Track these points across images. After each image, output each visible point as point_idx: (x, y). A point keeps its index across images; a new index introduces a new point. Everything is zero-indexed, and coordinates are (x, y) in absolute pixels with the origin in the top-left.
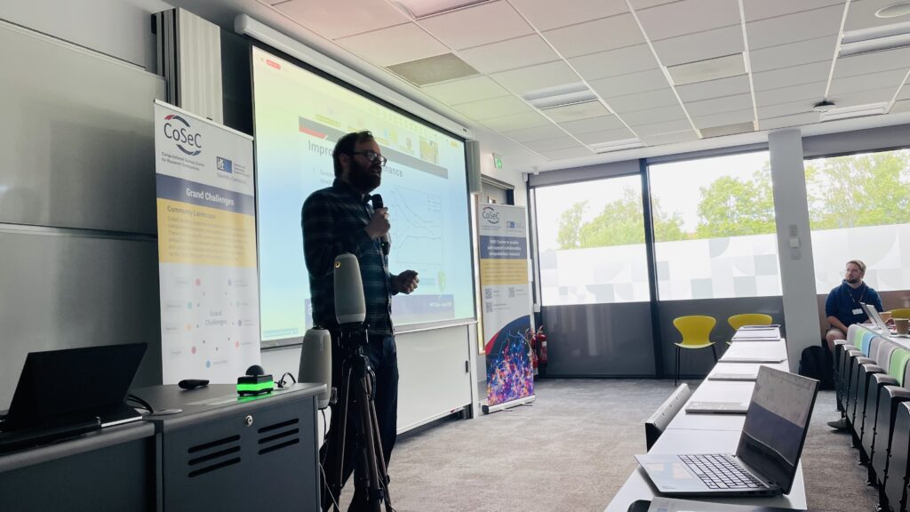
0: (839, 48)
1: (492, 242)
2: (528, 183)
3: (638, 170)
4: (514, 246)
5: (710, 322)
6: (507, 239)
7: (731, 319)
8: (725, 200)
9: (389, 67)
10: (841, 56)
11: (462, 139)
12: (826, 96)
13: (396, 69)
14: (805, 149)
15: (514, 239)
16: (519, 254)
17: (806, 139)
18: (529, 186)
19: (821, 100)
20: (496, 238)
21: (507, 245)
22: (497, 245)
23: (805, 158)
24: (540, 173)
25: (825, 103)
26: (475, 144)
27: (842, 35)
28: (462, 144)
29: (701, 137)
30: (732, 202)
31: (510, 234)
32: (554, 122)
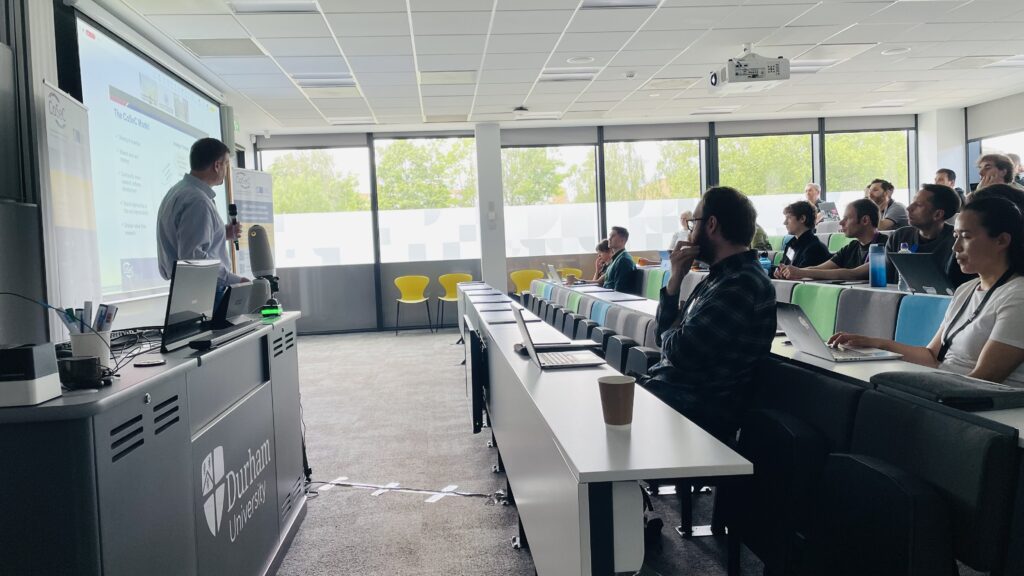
0: (540, 76)
1: (245, 206)
2: (255, 145)
3: (366, 143)
4: (263, 210)
5: (425, 280)
6: (257, 203)
7: (442, 278)
8: (401, 162)
9: (181, 40)
10: (541, 81)
11: (218, 104)
12: (524, 104)
13: (186, 42)
14: (502, 140)
15: (263, 204)
16: (266, 218)
17: (503, 131)
18: (256, 148)
19: (519, 106)
20: (249, 203)
21: (257, 209)
22: (249, 209)
23: (503, 147)
24: (272, 136)
25: (521, 109)
26: (229, 109)
27: (544, 69)
28: (217, 109)
29: (425, 120)
30: (407, 165)
31: (260, 200)
32: (308, 97)
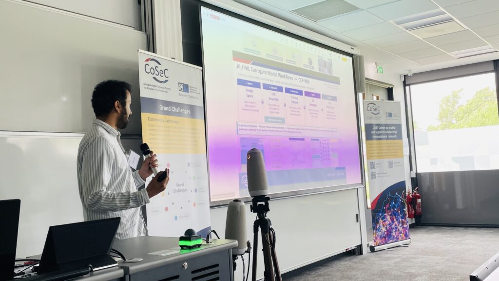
1: (375, 128)
2: (404, 82)
3: (493, 69)
4: (391, 130)
6: (386, 125)
11: (351, 55)
15: (392, 125)
16: (394, 136)
18: (405, 84)
20: (378, 125)
21: (386, 130)
22: (378, 130)
24: (413, 74)
26: (360, 58)
28: (350, 59)
31: (389, 122)
32: (420, 38)
